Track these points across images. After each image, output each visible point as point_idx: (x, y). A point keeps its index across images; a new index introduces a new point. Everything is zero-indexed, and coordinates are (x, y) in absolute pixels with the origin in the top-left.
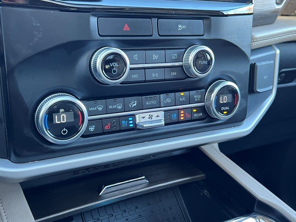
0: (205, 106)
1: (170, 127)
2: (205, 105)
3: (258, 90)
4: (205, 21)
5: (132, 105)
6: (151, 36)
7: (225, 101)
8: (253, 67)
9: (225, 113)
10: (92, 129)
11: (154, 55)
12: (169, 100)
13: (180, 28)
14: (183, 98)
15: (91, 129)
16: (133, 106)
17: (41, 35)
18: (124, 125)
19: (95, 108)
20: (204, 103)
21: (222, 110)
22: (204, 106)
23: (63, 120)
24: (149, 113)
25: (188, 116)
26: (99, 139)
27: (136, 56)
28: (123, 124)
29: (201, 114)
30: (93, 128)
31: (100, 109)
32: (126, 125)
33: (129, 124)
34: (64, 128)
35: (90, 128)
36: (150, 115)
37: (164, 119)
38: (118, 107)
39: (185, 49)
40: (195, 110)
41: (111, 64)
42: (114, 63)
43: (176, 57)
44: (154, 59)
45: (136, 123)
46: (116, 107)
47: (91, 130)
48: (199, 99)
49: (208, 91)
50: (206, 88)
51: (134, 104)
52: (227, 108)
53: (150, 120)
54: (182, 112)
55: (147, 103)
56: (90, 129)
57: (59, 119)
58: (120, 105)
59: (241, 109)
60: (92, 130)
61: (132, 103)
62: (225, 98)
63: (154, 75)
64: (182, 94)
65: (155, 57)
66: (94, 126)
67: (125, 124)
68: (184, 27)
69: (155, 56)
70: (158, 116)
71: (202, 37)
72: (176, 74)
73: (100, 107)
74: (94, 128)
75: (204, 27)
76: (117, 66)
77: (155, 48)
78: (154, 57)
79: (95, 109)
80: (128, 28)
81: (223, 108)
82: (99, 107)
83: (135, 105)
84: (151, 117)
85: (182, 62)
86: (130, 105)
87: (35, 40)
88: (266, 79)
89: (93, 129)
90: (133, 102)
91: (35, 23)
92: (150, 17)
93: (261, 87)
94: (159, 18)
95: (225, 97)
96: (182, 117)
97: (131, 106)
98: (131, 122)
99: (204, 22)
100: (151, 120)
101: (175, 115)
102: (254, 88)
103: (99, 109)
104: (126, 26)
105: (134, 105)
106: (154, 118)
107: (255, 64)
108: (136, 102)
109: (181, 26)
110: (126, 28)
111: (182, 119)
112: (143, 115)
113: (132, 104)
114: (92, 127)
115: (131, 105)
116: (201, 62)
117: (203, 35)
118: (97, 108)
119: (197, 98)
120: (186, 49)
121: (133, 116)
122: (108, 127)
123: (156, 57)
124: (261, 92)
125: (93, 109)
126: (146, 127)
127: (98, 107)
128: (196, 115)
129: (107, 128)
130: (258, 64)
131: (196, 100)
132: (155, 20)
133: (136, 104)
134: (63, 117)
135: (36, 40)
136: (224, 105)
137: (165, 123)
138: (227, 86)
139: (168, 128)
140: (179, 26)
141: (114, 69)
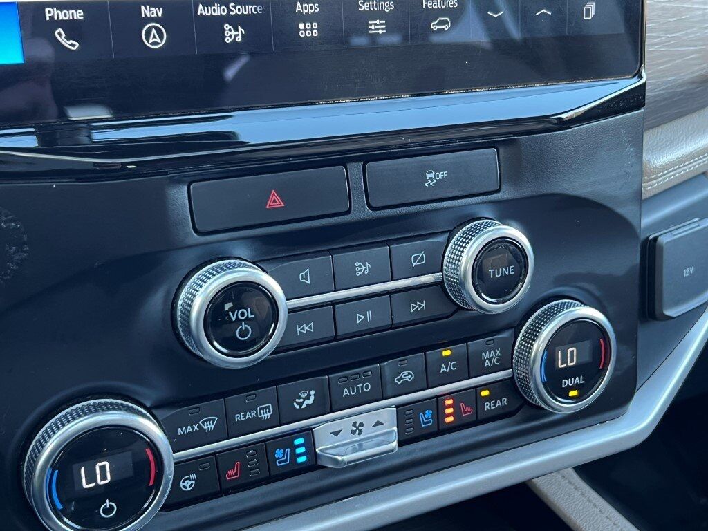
0: (516, 378)
1: (415, 450)
2: (513, 377)
3: (668, 313)
4: (502, 150)
5: (300, 404)
6: (348, 212)
7: (572, 361)
8: (650, 249)
9: (573, 393)
10: (188, 486)
11: (357, 264)
12: (409, 374)
13: (431, 178)
14: (451, 365)
15: (185, 484)
16: (304, 406)
17: (25, 252)
18: (279, 462)
19: (196, 427)
20: (511, 370)
21: (564, 386)
22: (512, 379)
23: (104, 477)
24: (353, 419)
25: (465, 412)
26: (211, 510)
27: (306, 274)
28: (279, 458)
29: (505, 401)
30: (190, 482)
31: (209, 427)
32: (286, 460)
33: (295, 456)
34: (107, 501)
35: (183, 482)
36: (355, 423)
37: (395, 429)
38: (260, 414)
39: (446, 235)
40: (485, 393)
41: (233, 315)
42: (241, 311)
43: (422, 260)
44: (358, 274)
45: (317, 451)
46: (257, 414)
47: (185, 487)
48: (497, 361)
49: (521, 335)
50: (515, 328)
51: (308, 398)
52: (579, 380)
53: (357, 437)
54: (449, 402)
55: (346, 393)
56: (182, 485)
57: (91, 477)
58: (266, 408)
59: (619, 373)
60: (188, 489)
61: (300, 398)
62: (572, 352)
63: (360, 318)
64: (447, 353)
65: (362, 269)
66: (194, 476)
67: (283, 457)
68: (443, 175)
69: (360, 266)
70: (378, 423)
71: (496, 195)
72: (424, 305)
73: (209, 420)
74: (193, 482)
75: (502, 168)
76: (250, 316)
77: (360, 243)
78: (358, 269)
79: (193, 428)
80: (279, 200)
81: (566, 383)
82: (206, 421)
83: (311, 401)
84: (357, 428)
85: (442, 271)
86: (295, 404)
87: (9, 268)
88: (690, 275)
89: (191, 485)
90: (304, 395)
91: (6, 222)
92: (343, 162)
93: (677, 302)
94: (366, 160)
95: (571, 349)
96: (449, 415)
97: (297, 407)
98: (302, 450)
99: (501, 153)
100: (359, 438)
101: (429, 413)
102: (657, 307)
103: (206, 427)
104: (274, 195)
105: (307, 402)
106: (368, 431)
107: (655, 239)
108: (312, 392)
109: (432, 175)
110: (275, 201)
111: (450, 423)
112: (335, 426)
113: (301, 400)
114: (189, 479)
115: (298, 403)
116: (494, 272)
117: (498, 191)
118: (199, 426)
119: (490, 360)
120: (451, 233)
121: (308, 432)
122: (236, 474)
123: (364, 268)
124: (675, 316)
125: (190, 429)
126: (345, 464)
127: (203, 423)
128: (490, 407)
129: (231, 475)
130: (664, 239)
131: (487, 364)
132: (356, 169)
133: (312, 398)
134: (103, 468)
135: (13, 270)
136: (570, 372)
137: (401, 439)
138: (574, 320)
139: (410, 453)
140: (428, 176)
141: (243, 326)
